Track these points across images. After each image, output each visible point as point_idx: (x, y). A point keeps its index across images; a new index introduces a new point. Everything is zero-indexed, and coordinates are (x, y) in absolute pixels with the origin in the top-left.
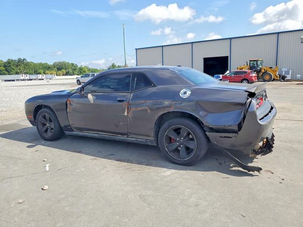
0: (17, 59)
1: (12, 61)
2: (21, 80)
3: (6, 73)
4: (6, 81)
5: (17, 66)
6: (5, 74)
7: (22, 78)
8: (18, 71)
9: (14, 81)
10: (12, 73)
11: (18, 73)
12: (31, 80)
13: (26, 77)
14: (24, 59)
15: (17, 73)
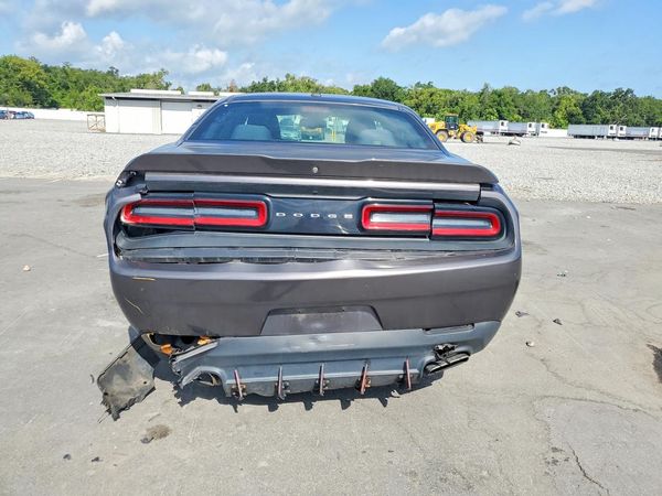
0: (613, 91)
1: (602, 94)
2: (608, 137)
3: (584, 120)
4: (576, 137)
5: (609, 107)
6: (580, 123)
7: (610, 132)
8: (609, 116)
9: (593, 137)
10: (594, 120)
11: (608, 120)
12: (632, 138)
13: (620, 132)
14: (629, 91)
15: (605, 122)
